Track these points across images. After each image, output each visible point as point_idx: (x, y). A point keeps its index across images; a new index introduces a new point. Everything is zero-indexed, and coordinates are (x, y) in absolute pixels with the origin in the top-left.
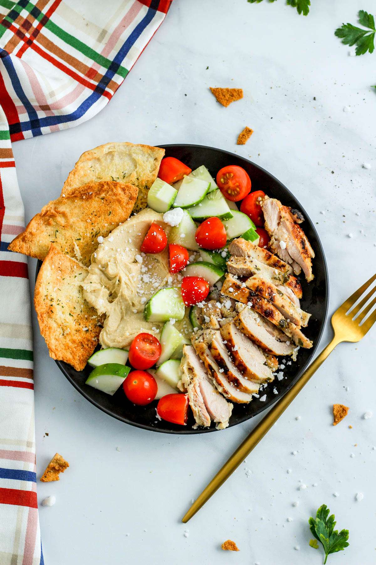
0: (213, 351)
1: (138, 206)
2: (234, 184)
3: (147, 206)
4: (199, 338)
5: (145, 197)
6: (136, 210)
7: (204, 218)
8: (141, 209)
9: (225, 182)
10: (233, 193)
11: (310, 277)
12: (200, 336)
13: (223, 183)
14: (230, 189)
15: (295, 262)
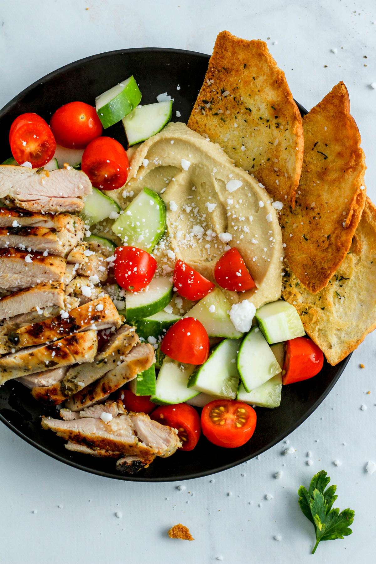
0: (47, 231)
1: (291, 286)
2: (226, 420)
3: (282, 299)
4: (74, 227)
5: (295, 303)
6: (287, 281)
7: (213, 351)
8: (285, 288)
9: (238, 412)
10: (217, 411)
11: (48, 422)
12: (75, 231)
13: (239, 410)
14: (225, 412)
15: (78, 419)
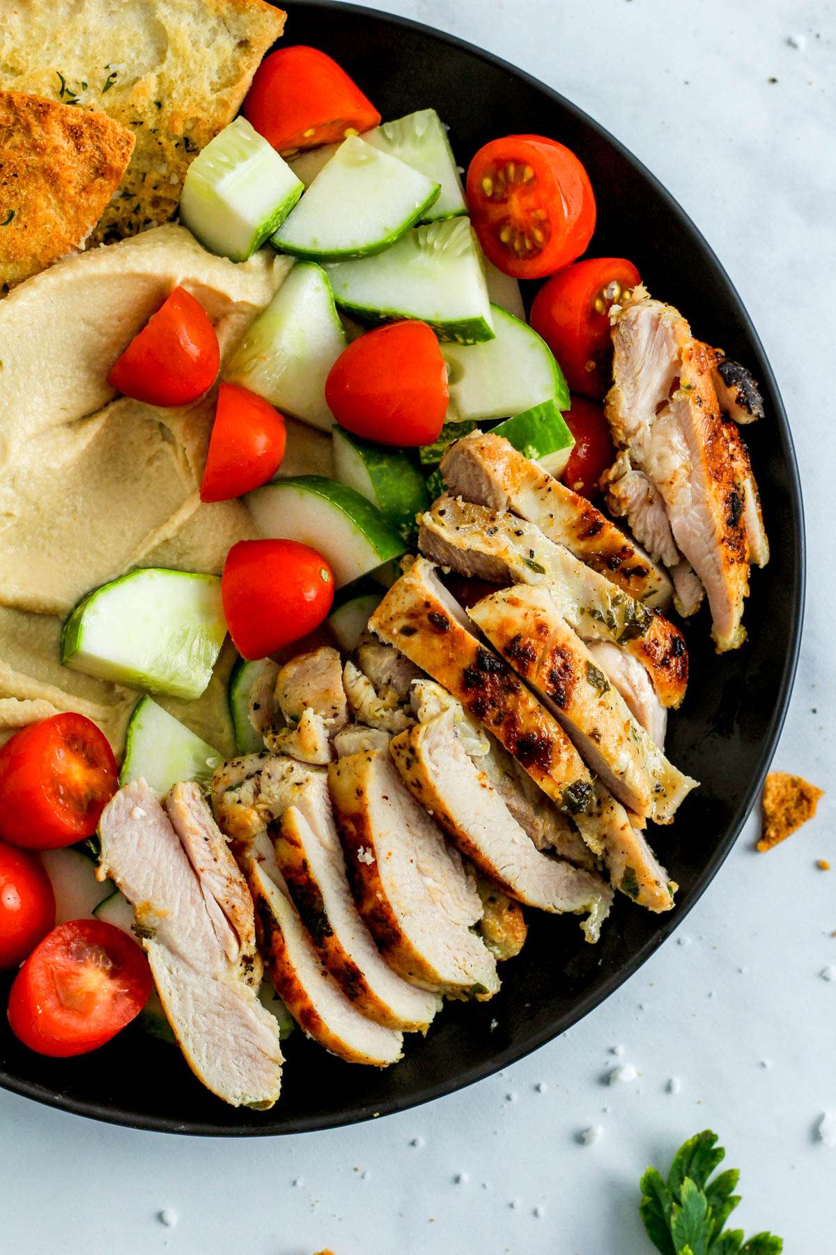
0: (283, 845)
1: (138, 207)
2: (529, 211)
3: (178, 217)
4: (240, 784)
5: (175, 180)
6: (130, 222)
7: (382, 317)
8: (148, 221)
9: (494, 194)
10: (517, 245)
11: (731, 635)
12: (249, 777)
13: (489, 194)
14: (510, 224)
15: (688, 564)
